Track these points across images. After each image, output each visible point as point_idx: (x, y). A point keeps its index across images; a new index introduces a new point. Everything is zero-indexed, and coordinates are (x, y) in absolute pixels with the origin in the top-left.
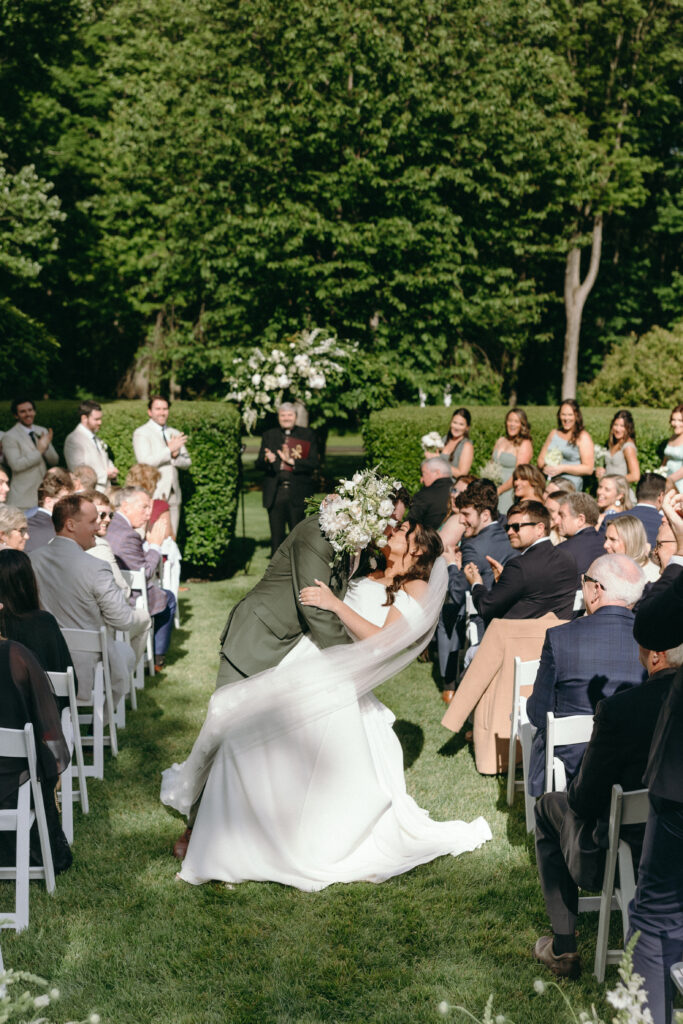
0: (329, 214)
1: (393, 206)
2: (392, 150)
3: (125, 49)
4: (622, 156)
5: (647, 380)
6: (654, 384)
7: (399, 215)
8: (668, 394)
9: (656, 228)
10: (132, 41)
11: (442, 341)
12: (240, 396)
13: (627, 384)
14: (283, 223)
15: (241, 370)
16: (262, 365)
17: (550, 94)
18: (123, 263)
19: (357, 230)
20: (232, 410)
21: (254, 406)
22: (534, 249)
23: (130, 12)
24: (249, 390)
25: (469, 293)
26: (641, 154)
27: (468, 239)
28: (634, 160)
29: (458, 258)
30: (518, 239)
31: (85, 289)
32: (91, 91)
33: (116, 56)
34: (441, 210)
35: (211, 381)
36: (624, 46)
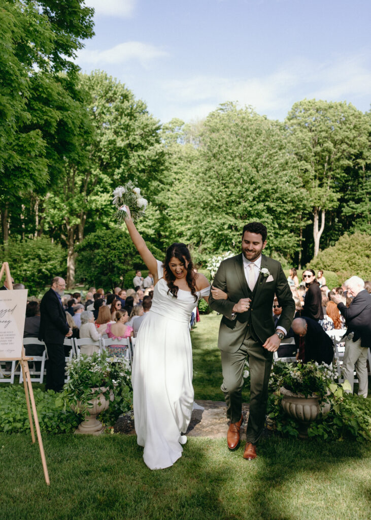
0: (236, 218)
1: (254, 215)
2: (254, 200)
3: (177, 166)
4: (330, 192)
5: (323, 262)
6: (325, 264)
7: (256, 217)
8: (329, 266)
9: (342, 214)
10: (179, 164)
11: (269, 251)
12: (210, 268)
13: (318, 264)
14: (222, 221)
15: (211, 262)
16: (216, 260)
17: (298, 182)
18: (177, 229)
19: (243, 222)
20: (208, 272)
21: (214, 271)
22: (293, 224)
23: (179, 156)
24: (212, 267)
25: (276, 237)
26: (337, 192)
27: (275, 223)
28: (334, 194)
29: (272, 228)
30: (290, 222)
31: (166, 237)
32: (167, 178)
33: (175, 168)
34: (268, 215)
35: (203, 264)
36: (329, 160)
